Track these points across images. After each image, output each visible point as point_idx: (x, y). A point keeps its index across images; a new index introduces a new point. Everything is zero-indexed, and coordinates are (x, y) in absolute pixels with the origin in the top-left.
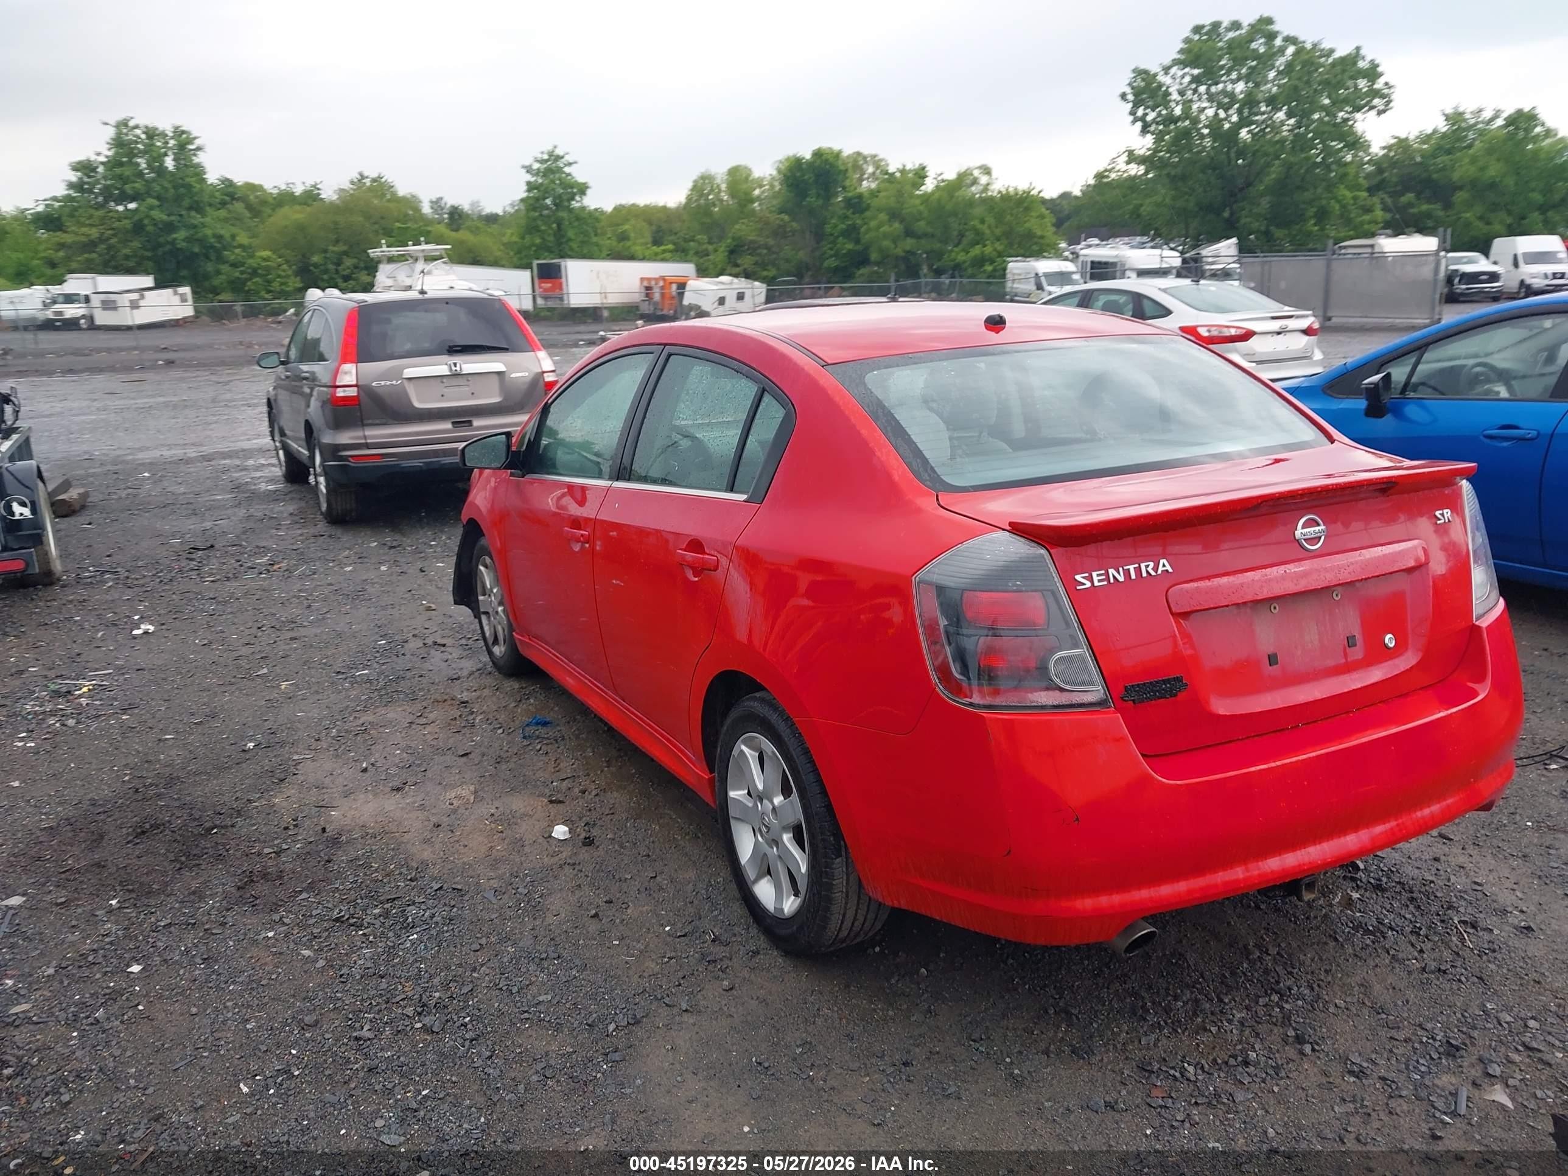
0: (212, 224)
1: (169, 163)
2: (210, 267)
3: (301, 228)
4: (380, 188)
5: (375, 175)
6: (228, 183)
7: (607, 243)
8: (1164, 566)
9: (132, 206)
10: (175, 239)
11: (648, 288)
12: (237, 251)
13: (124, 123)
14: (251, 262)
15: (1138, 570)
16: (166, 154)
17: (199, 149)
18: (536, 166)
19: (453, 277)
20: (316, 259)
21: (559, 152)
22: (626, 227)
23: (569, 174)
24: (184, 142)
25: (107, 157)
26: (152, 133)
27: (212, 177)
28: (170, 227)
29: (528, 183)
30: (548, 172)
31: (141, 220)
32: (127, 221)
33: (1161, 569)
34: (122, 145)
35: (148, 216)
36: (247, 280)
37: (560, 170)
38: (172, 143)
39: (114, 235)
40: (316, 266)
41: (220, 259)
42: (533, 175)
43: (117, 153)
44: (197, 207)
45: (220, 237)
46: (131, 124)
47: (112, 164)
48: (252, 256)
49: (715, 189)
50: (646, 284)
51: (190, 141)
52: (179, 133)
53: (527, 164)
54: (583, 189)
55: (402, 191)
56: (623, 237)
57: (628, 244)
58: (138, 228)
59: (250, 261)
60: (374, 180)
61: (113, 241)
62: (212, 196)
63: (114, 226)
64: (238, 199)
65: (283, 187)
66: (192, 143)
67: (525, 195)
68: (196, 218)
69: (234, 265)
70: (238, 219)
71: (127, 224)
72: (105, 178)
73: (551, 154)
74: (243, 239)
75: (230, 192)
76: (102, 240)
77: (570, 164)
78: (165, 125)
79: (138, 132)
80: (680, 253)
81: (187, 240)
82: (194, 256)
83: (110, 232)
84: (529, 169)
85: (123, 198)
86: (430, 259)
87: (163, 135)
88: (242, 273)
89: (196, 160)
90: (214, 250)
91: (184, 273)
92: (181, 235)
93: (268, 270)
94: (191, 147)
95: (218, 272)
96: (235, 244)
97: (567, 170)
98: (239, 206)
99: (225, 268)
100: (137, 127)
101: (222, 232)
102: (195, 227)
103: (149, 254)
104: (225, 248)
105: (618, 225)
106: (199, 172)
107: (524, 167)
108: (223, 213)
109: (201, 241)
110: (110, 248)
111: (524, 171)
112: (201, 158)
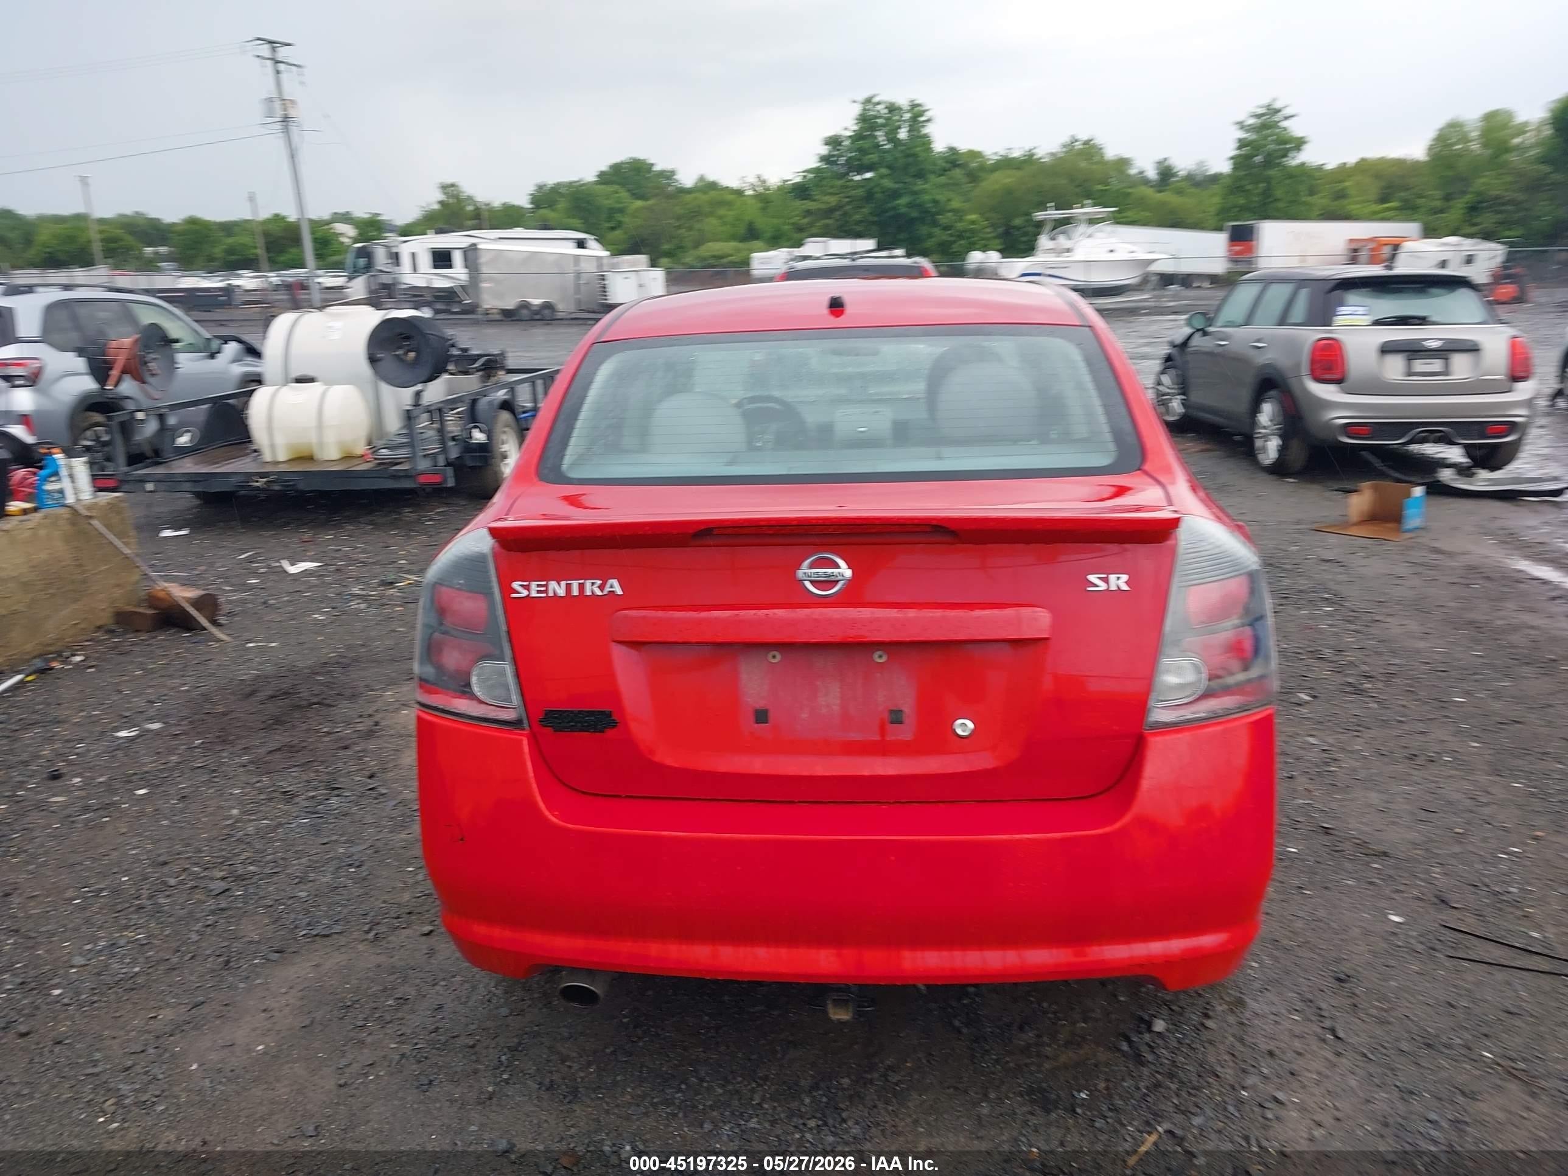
0: (930, 190)
1: (903, 134)
2: (924, 230)
3: (1009, 192)
4: (1090, 150)
5: (1085, 138)
6: (953, 150)
7: (1319, 201)
8: (612, 587)
9: (868, 175)
10: (899, 205)
11: (1355, 250)
12: (950, 214)
13: (868, 101)
14: (960, 226)
15: (581, 587)
16: (899, 127)
17: (928, 121)
18: (1251, 121)
19: (1113, 240)
20: (1018, 222)
21: (1277, 105)
22: (1347, 184)
23: (1285, 129)
24: (917, 115)
25: (854, 131)
26: (892, 108)
27: (939, 146)
28: (895, 194)
29: (1240, 140)
30: (1264, 126)
31: (872, 189)
32: (861, 190)
33: (607, 589)
34: (867, 122)
35: (878, 185)
36: (955, 242)
37: (1275, 125)
38: (907, 116)
39: (848, 203)
40: (1018, 228)
41: (935, 224)
42: (1247, 131)
43: (861, 128)
44: (921, 175)
45: (936, 202)
46: (876, 100)
47: (858, 137)
48: (961, 220)
49: (1465, 139)
50: (1354, 246)
51: (921, 113)
52: (914, 106)
53: (1239, 119)
54: (1299, 144)
55: (1111, 153)
56: (1341, 195)
57: (1345, 202)
58: (869, 196)
59: (959, 224)
60: (1086, 143)
61: (848, 207)
62: (935, 164)
63: (850, 194)
64: (959, 166)
65: (1003, 153)
66: (921, 115)
67: (1237, 152)
68: (920, 185)
69: (946, 228)
70: (955, 185)
71: (860, 192)
72: (850, 150)
73: (1268, 107)
74: (956, 204)
75: (954, 159)
76: (838, 207)
77: (1286, 118)
78: (903, 101)
79: (879, 107)
80: (1407, 211)
81: (910, 205)
82: (912, 221)
83: (847, 200)
84: (1241, 125)
85: (861, 170)
86: (1092, 222)
87: (899, 109)
88: (951, 235)
89: (925, 131)
90: (928, 215)
91: (902, 236)
92: (903, 201)
93: (972, 231)
94: (922, 119)
95: (930, 236)
96: (949, 208)
97: (1284, 124)
98: (957, 173)
99: (937, 231)
100: (878, 103)
101: (938, 197)
102: (915, 193)
103: (876, 219)
104: (938, 213)
105: (1340, 182)
106: (925, 142)
107: (1238, 123)
108: (943, 179)
109: (919, 206)
110: (845, 214)
111: (1238, 126)
112: (928, 130)
